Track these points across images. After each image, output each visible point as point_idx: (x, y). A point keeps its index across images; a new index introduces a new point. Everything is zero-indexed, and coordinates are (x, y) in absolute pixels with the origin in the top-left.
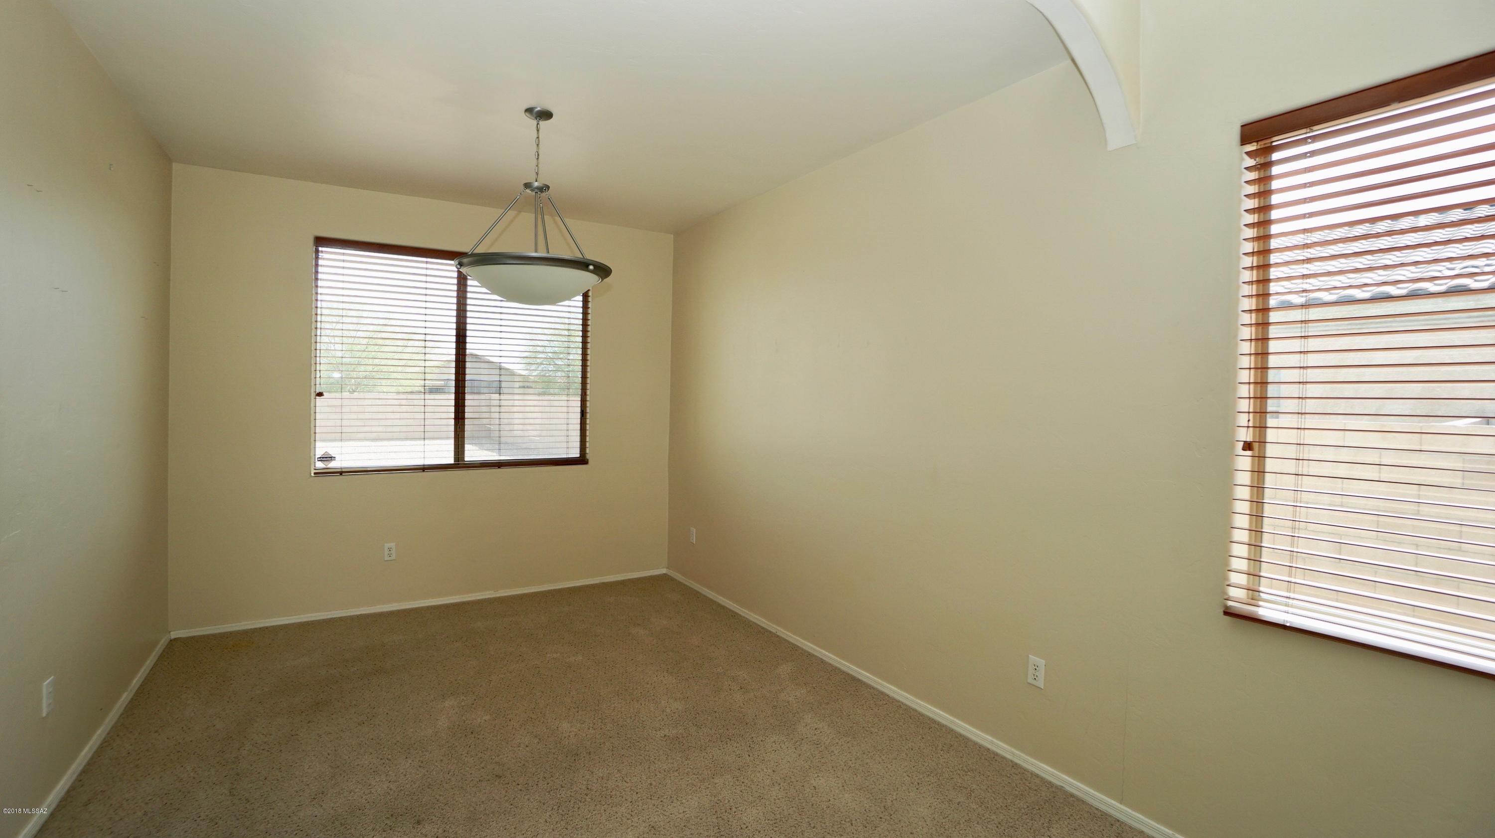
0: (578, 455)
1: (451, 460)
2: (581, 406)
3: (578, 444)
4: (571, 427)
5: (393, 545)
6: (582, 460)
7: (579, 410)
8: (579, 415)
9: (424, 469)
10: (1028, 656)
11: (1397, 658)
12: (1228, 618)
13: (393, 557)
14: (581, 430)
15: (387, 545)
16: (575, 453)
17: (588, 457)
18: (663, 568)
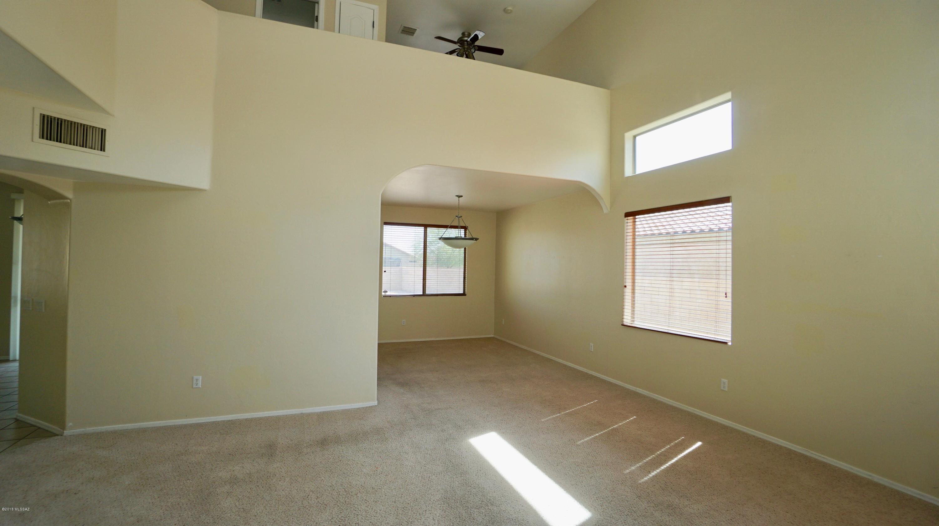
0: (462, 293)
1: (421, 293)
2: (464, 275)
3: (462, 289)
4: (460, 282)
5: (405, 320)
6: (464, 294)
7: (463, 276)
8: (463, 278)
9: (414, 296)
10: (590, 344)
11: (648, 331)
12: (622, 326)
13: (405, 324)
14: (464, 281)
15: (403, 320)
16: (462, 292)
17: (466, 293)
18: (492, 335)
